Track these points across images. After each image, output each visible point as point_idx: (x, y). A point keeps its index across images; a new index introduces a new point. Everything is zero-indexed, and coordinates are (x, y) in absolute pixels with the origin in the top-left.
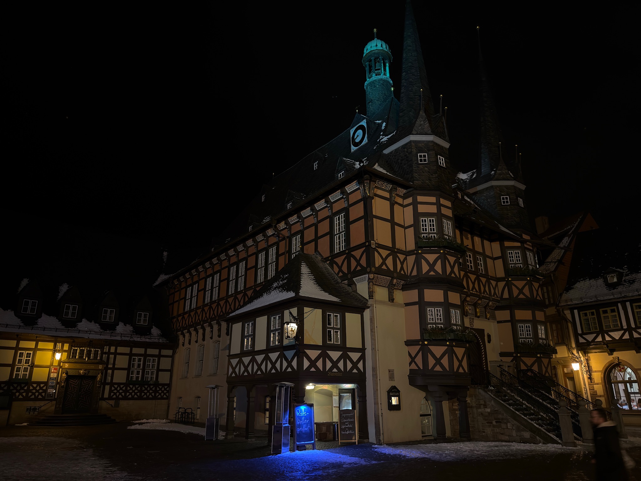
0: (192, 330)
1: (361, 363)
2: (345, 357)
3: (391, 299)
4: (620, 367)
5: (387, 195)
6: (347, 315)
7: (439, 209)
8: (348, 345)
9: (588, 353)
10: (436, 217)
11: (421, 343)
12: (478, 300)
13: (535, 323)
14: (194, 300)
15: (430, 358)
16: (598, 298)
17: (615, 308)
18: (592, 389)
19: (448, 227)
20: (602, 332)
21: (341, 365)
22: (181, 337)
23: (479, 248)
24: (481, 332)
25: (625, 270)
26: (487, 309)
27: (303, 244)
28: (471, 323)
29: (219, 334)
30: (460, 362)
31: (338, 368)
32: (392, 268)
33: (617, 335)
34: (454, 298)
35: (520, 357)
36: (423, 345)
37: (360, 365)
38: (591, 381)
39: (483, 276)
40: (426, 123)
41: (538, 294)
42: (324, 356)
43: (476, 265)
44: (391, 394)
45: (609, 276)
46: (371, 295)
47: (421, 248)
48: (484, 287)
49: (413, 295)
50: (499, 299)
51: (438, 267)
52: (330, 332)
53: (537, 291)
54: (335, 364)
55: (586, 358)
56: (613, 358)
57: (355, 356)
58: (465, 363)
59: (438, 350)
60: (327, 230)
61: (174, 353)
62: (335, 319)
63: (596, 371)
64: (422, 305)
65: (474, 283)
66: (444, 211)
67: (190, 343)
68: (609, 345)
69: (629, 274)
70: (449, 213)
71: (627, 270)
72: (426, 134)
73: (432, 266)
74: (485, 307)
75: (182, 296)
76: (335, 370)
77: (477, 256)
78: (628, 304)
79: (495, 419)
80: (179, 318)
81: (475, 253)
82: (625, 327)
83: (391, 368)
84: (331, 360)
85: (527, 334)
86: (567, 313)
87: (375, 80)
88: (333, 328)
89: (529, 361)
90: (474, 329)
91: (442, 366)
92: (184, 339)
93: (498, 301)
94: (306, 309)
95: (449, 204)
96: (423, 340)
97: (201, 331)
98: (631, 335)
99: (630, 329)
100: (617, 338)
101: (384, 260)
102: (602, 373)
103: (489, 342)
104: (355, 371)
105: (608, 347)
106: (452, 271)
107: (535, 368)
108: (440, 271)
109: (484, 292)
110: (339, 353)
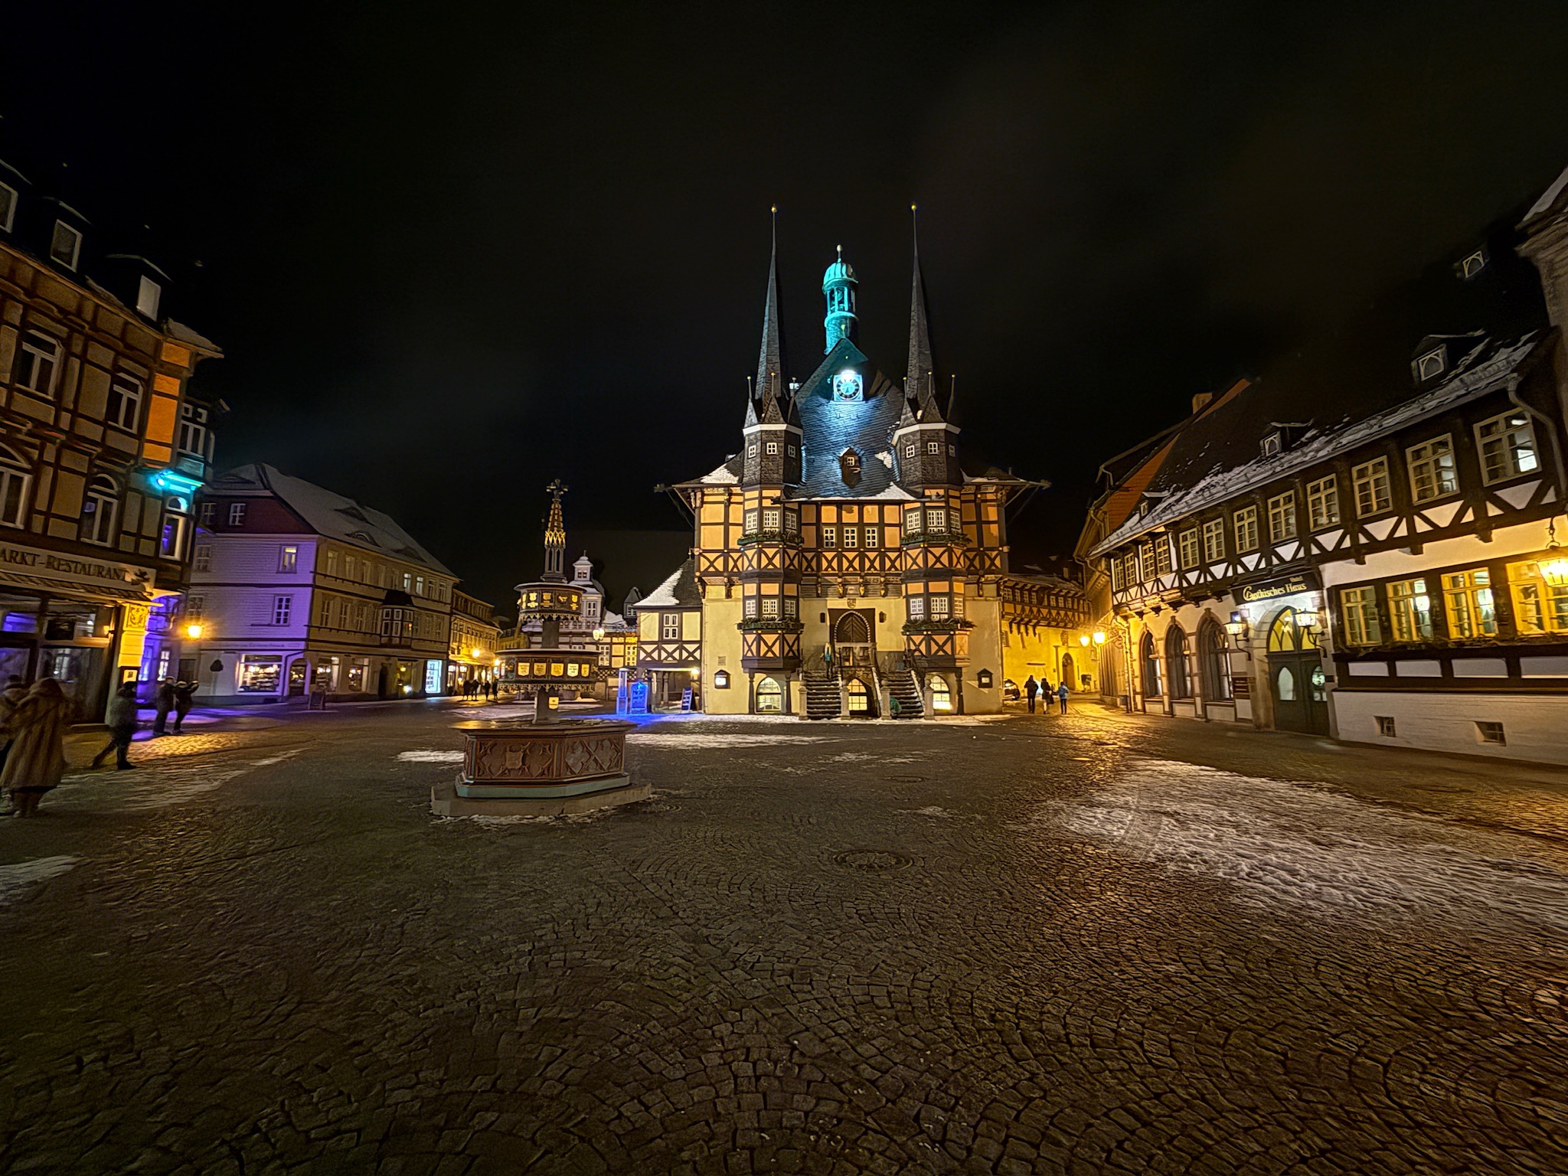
2: (681, 648)
3: (729, 595)
6: (685, 614)
8: (686, 639)
12: (860, 579)
21: (676, 655)
23: (872, 519)
24: (870, 613)
26: (881, 585)
28: (850, 604)
31: (673, 657)
32: (721, 569)
35: (910, 635)
37: (697, 654)
38: (1130, 656)
39: (873, 550)
42: (659, 649)
43: (862, 539)
44: (717, 676)
46: (704, 595)
47: (742, 545)
48: (873, 562)
50: (900, 572)
51: (755, 563)
52: (667, 630)
54: (670, 655)
55: (1126, 625)
56: (1144, 623)
57: (691, 648)
62: (673, 619)
64: (745, 598)
66: (767, 503)
76: (670, 659)
77: (867, 529)
81: (863, 525)
83: (720, 654)
84: (666, 651)
88: (670, 626)
89: (918, 639)
90: (856, 610)
91: (752, 652)
93: (899, 575)
94: (643, 615)
101: (712, 563)
103: (882, 621)
104: (691, 659)
108: (755, 566)
109: (869, 569)
110: (676, 646)
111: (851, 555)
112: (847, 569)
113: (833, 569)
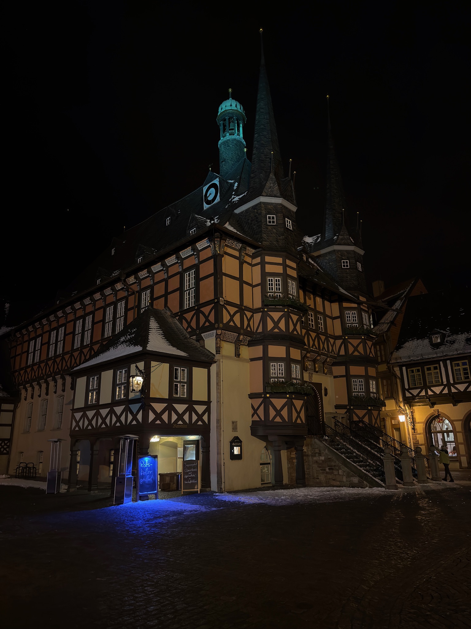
0: (35, 384)
1: (206, 416)
3: (238, 355)
4: (439, 419)
5: (237, 254)
6: (194, 369)
7: (285, 270)
8: (194, 399)
9: (413, 406)
10: (282, 277)
11: (263, 396)
12: (317, 356)
13: (367, 378)
14: (37, 354)
15: (271, 409)
16: (424, 357)
17: (438, 365)
18: (415, 439)
19: (293, 287)
20: (426, 387)
21: (186, 417)
22: (23, 392)
23: (320, 308)
24: (319, 385)
25: (448, 332)
26: (325, 365)
27: (153, 299)
28: (310, 378)
29: (63, 389)
30: (299, 413)
31: (184, 421)
32: (239, 325)
33: (437, 390)
34: (296, 354)
35: (353, 409)
36: (265, 397)
37: (205, 418)
38: (414, 431)
39: (323, 334)
40: (275, 186)
41: (371, 352)
42: (170, 409)
43: (317, 323)
44: (233, 444)
45: (433, 337)
46: (218, 350)
47: (267, 306)
48: (323, 344)
49: (258, 351)
50: (336, 356)
51: (282, 325)
52: (176, 386)
53: (370, 349)
54: (180, 417)
55: (411, 411)
56: (434, 410)
58: (302, 415)
59: (278, 402)
60: (178, 286)
61: (16, 407)
62: (182, 373)
63: (419, 423)
64: (266, 360)
65: (314, 341)
66: (290, 272)
67: (32, 398)
68: (431, 399)
69: (450, 335)
70: (294, 274)
71: (449, 332)
72: (275, 196)
73: (276, 324)
74: (323, 363)
75: (25, 349)
76: (180, 422)
77: (318, 316)
78: (448, 362)
79: (328, 466)
80: (21, 372)
81: (316, 312)
82: (445, 383)
83: (234, 420)
84: (176, 412)
85: (360, 388)
86: (397, 370)
87: (229, 140)
88: (180, 382)
89: (361, 413)
90: (313, 383)
91: (282, 417)
92: (26, 393)
93: (334, 358)
94: (153, 363)
95: (294, 265)
96: (265, 393)
97: (44, 386)
98: (450, 390)
99: (449, 385)
100: (438, 393)
101: (232, 317)
102: (424, 424)
103: (326, 395)
104: (200, 423)
105: (430, 400)
106: (295, 329)
107: (366, 419)
108: (283, 328)
109: (323, 350)
110: (185, 406)
111: (313, 335)
112: (312, 346)
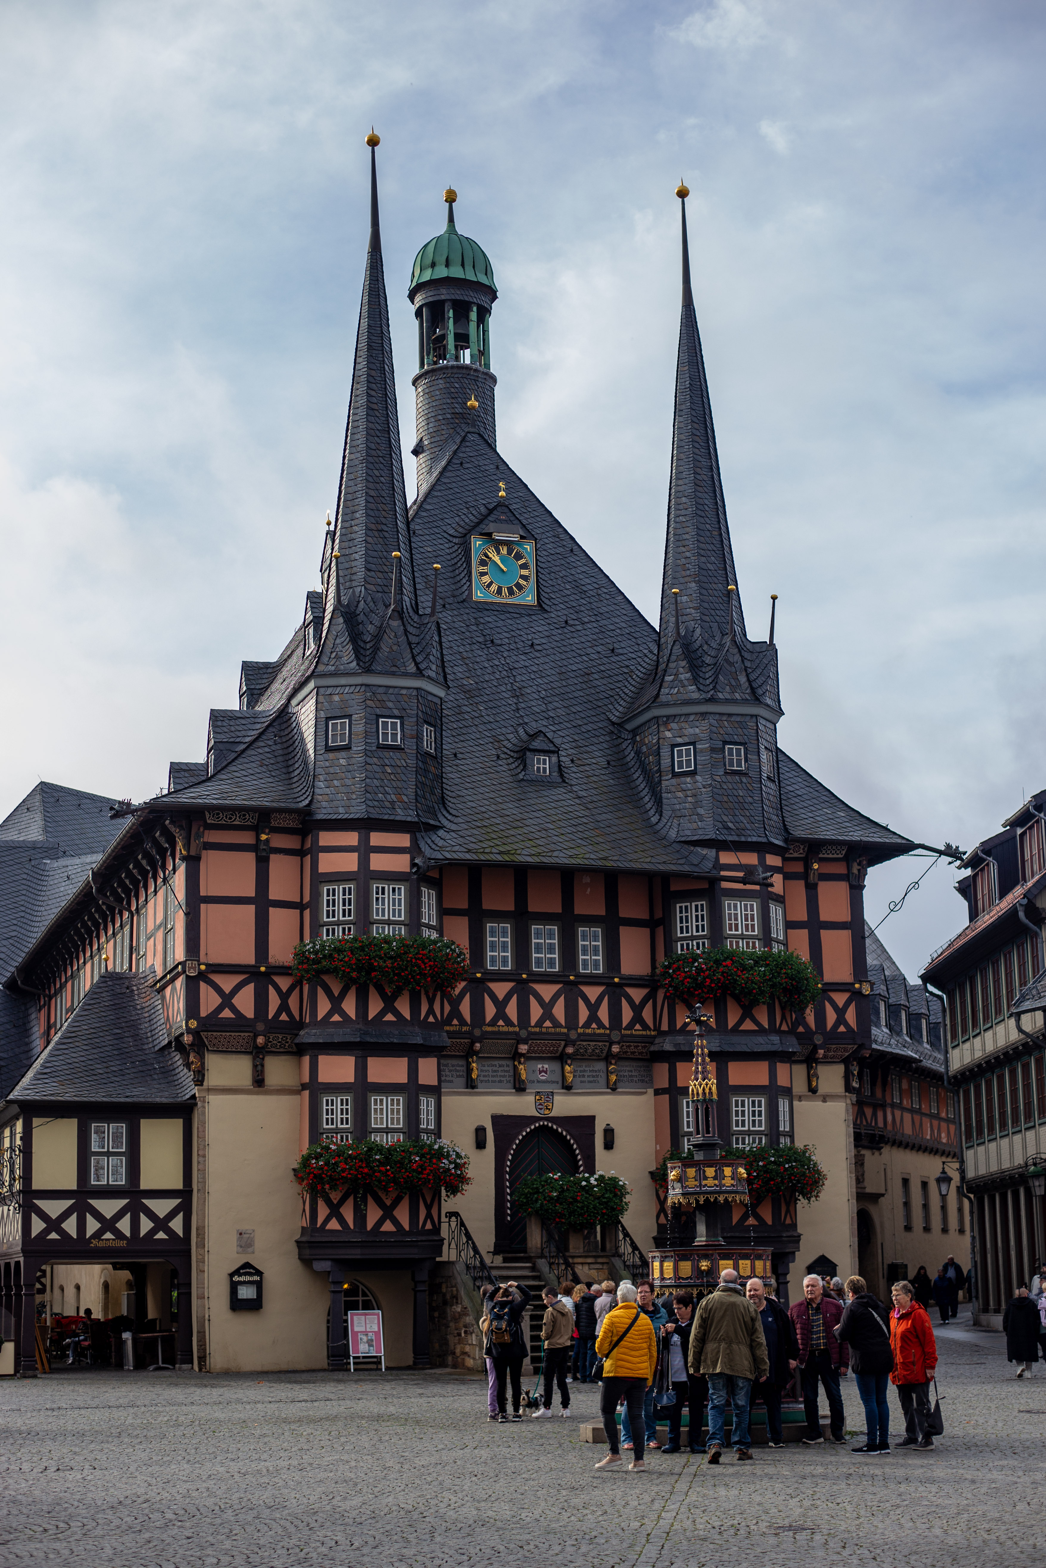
1: (179, 1218)
2: (136, 1209)
3: (259, 1080)
5: (249, 839)
7: (364, 862)
8: (145, 1184)
10: (357, 880)
21: (124, 1225)
23: (591, 906)
24: (581, 1124)
31: (117, 1232)
32: (249, 1011)
37: (177, 1224)
40: (345, 643)
42: (82, 1209)
44: (236, 1279)
48: (594, 1008)
50: (654, 1033)
54: (108, 1224)
57: (162, 1207)
62: (113, 1135)
64: (315, 1090)
65: (548, 1006)
66: (380, 862)
70: (399, 863)
76: (108, 1235)
83: (244, 1227)
84: (98, 1216)
88: (108, 1154)
90: (554, 1119)
93: (650, 1040)
101: (228, 997)
103: (609, 1145)
104: (161, 1235)
109: (587, 1025)
110: (123, 1202)
111: (547, 991)
112: (540, 1023)
113: (508, 1022)
